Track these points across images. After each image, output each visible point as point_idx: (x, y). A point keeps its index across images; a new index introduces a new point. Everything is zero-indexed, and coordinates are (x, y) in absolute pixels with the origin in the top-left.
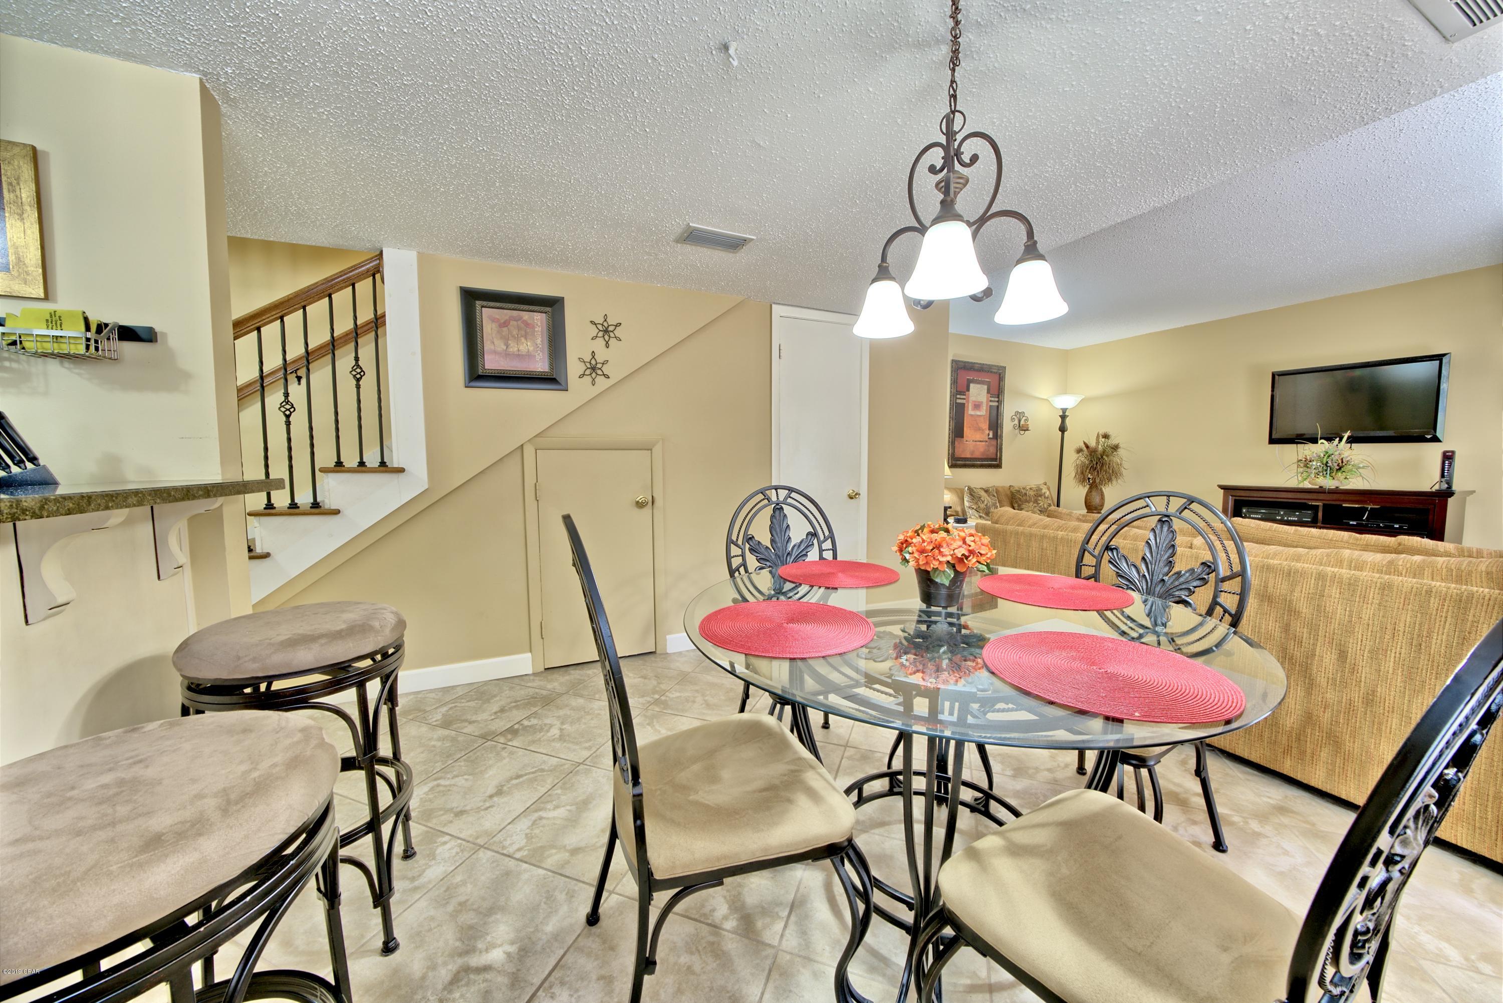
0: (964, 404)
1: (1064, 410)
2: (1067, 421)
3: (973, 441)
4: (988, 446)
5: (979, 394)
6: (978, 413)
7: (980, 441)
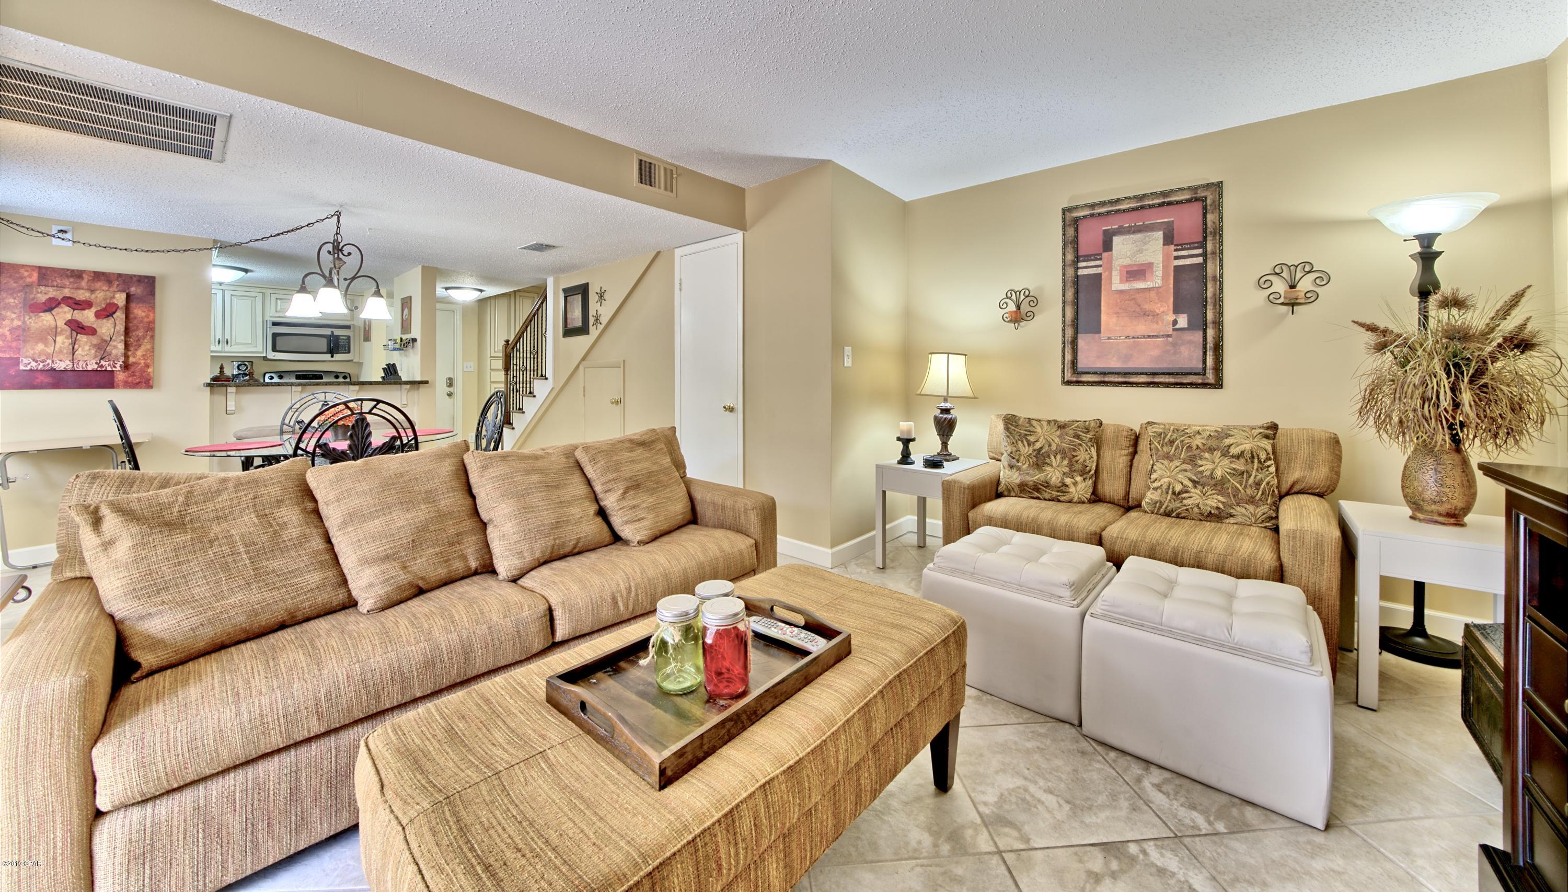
0: (1100, 275)
1: (1427, 240)
3: (1127, 337)
4: (1174, 345)
5: (1140, 251)
6: (1141, 285)
7: (1149, 337)
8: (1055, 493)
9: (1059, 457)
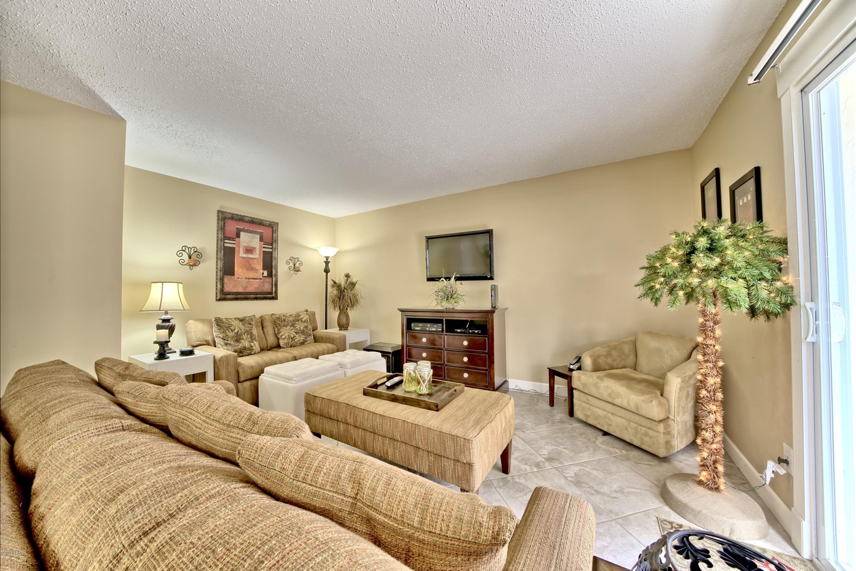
0: (234, 248)
1: (327, 258)
2: (330, 265)
3: (246, 278)
4: (263, 283)
5: (251, 241)
6: (251, 256)
7: (254, 279)
8: (249, 352)
9: (246, 334)
